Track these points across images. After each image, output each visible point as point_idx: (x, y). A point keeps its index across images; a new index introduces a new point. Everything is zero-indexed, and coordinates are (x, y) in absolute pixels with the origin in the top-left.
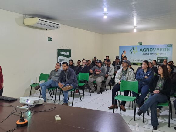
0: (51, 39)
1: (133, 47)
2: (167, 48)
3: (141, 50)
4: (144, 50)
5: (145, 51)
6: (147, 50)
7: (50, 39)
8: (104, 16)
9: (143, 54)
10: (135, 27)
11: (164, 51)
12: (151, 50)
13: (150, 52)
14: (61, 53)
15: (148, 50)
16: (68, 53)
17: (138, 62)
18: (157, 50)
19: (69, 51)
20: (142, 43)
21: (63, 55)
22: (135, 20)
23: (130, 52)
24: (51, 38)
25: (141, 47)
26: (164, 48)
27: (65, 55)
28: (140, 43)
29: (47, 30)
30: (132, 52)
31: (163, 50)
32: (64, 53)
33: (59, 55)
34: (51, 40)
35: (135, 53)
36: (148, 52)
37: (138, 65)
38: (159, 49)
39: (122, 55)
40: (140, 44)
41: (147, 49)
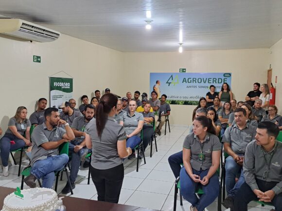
0: (39, 59)
1: (172, 76)
2: (223, 78)
3: (184, 80)
4: (189, 81)
5: (191, 82)
6: (193, 81)
7: (37, 59)
8: (146, 24)
9: (188, 87)
10: (181, 44)
11: (218, 83)
12: (200, 81)
13: (197, 84)
14: (55, 84)
15: (195, 81)
16: (67, 86)
17: (179, 99)
18: (209, 81)
19: (70, 81)
20: (185, 69)
21: (59, 88)
22: (181, 34)
23: (167, 83)
24: (40, 57)
25: (184, 76)
26: (219, 79)
27: (63, 88)
28: (183, 69)
29: (31, 41)
30: (170, 83)
31: (217, 81)
32: (61, 84)
33: (52, 88)
34: (40, 62)
35: (174, 85)
36: (194, 84)
37: (179, 104)
38: (212, 80)
39: (154, 87)
40: (183, 71)
41: (193, 79)
